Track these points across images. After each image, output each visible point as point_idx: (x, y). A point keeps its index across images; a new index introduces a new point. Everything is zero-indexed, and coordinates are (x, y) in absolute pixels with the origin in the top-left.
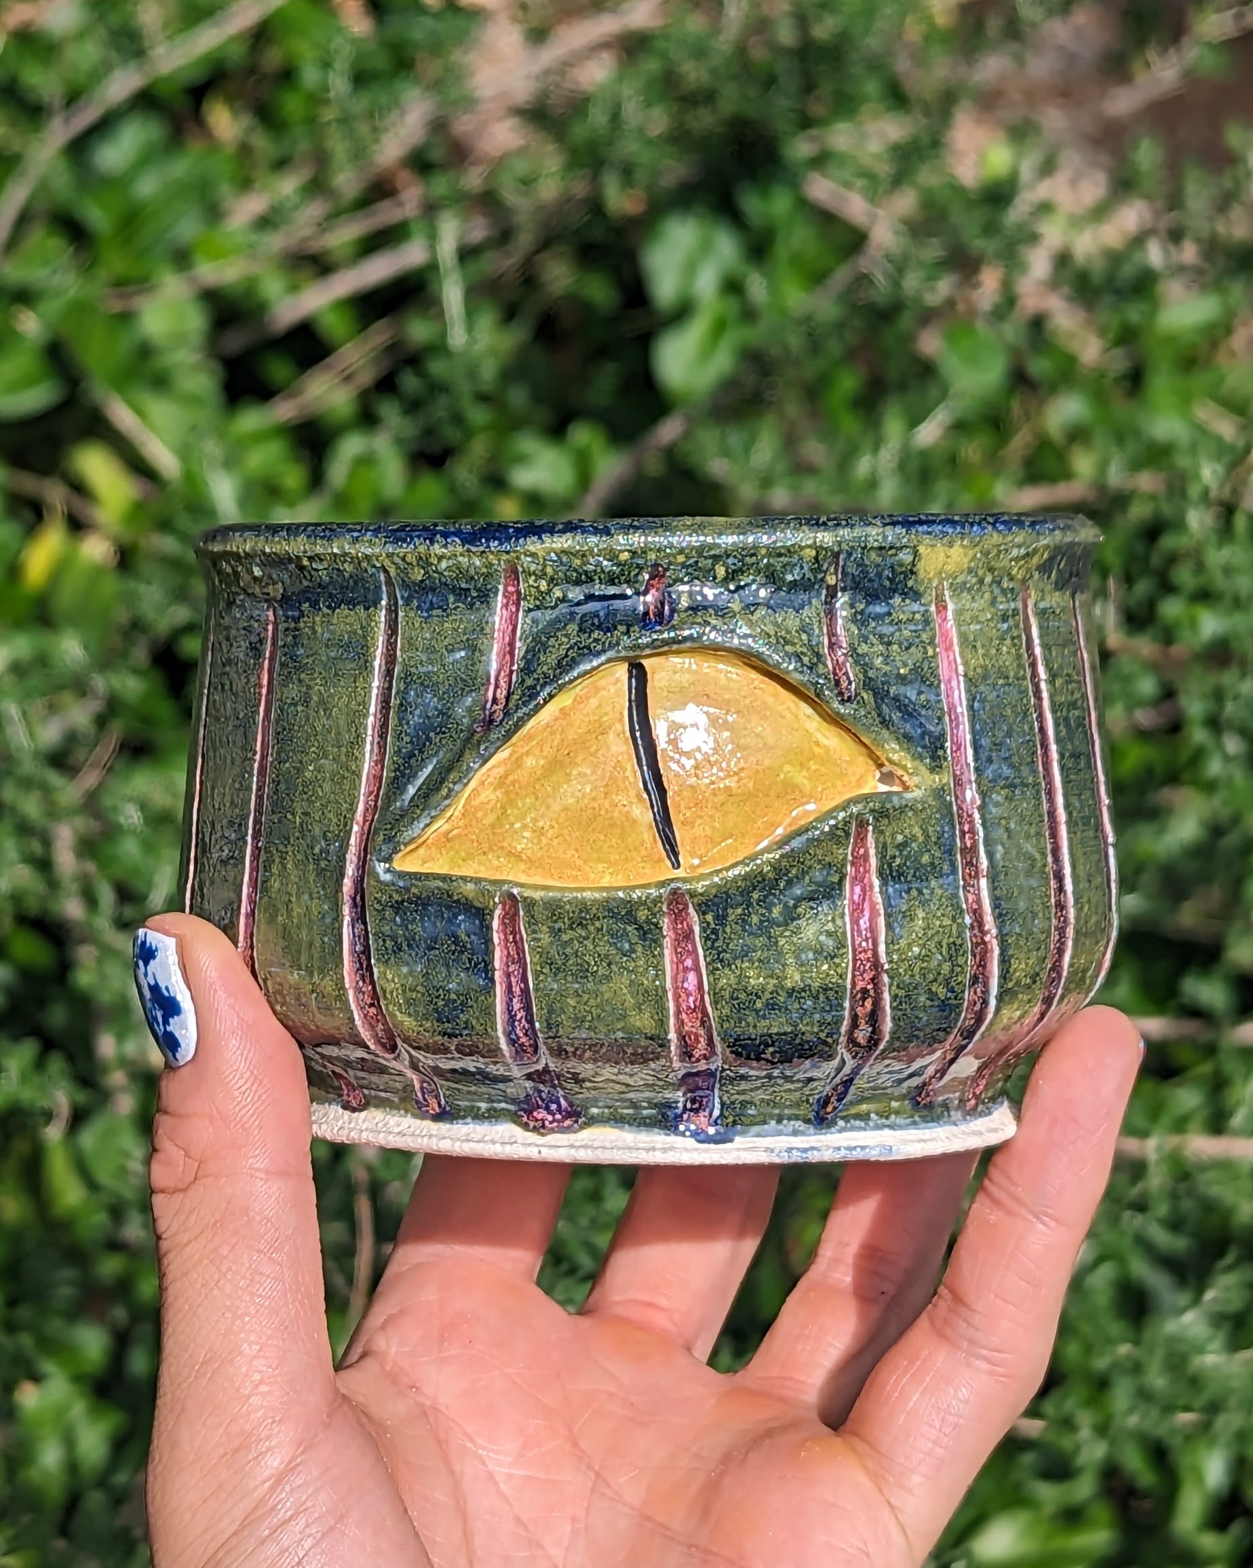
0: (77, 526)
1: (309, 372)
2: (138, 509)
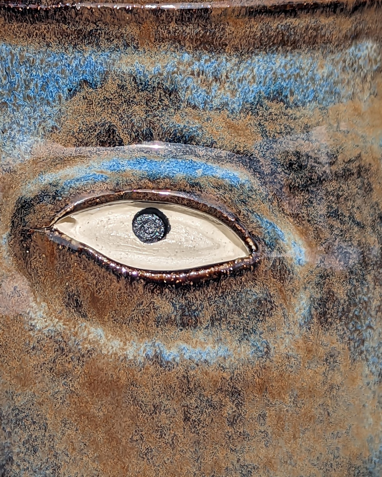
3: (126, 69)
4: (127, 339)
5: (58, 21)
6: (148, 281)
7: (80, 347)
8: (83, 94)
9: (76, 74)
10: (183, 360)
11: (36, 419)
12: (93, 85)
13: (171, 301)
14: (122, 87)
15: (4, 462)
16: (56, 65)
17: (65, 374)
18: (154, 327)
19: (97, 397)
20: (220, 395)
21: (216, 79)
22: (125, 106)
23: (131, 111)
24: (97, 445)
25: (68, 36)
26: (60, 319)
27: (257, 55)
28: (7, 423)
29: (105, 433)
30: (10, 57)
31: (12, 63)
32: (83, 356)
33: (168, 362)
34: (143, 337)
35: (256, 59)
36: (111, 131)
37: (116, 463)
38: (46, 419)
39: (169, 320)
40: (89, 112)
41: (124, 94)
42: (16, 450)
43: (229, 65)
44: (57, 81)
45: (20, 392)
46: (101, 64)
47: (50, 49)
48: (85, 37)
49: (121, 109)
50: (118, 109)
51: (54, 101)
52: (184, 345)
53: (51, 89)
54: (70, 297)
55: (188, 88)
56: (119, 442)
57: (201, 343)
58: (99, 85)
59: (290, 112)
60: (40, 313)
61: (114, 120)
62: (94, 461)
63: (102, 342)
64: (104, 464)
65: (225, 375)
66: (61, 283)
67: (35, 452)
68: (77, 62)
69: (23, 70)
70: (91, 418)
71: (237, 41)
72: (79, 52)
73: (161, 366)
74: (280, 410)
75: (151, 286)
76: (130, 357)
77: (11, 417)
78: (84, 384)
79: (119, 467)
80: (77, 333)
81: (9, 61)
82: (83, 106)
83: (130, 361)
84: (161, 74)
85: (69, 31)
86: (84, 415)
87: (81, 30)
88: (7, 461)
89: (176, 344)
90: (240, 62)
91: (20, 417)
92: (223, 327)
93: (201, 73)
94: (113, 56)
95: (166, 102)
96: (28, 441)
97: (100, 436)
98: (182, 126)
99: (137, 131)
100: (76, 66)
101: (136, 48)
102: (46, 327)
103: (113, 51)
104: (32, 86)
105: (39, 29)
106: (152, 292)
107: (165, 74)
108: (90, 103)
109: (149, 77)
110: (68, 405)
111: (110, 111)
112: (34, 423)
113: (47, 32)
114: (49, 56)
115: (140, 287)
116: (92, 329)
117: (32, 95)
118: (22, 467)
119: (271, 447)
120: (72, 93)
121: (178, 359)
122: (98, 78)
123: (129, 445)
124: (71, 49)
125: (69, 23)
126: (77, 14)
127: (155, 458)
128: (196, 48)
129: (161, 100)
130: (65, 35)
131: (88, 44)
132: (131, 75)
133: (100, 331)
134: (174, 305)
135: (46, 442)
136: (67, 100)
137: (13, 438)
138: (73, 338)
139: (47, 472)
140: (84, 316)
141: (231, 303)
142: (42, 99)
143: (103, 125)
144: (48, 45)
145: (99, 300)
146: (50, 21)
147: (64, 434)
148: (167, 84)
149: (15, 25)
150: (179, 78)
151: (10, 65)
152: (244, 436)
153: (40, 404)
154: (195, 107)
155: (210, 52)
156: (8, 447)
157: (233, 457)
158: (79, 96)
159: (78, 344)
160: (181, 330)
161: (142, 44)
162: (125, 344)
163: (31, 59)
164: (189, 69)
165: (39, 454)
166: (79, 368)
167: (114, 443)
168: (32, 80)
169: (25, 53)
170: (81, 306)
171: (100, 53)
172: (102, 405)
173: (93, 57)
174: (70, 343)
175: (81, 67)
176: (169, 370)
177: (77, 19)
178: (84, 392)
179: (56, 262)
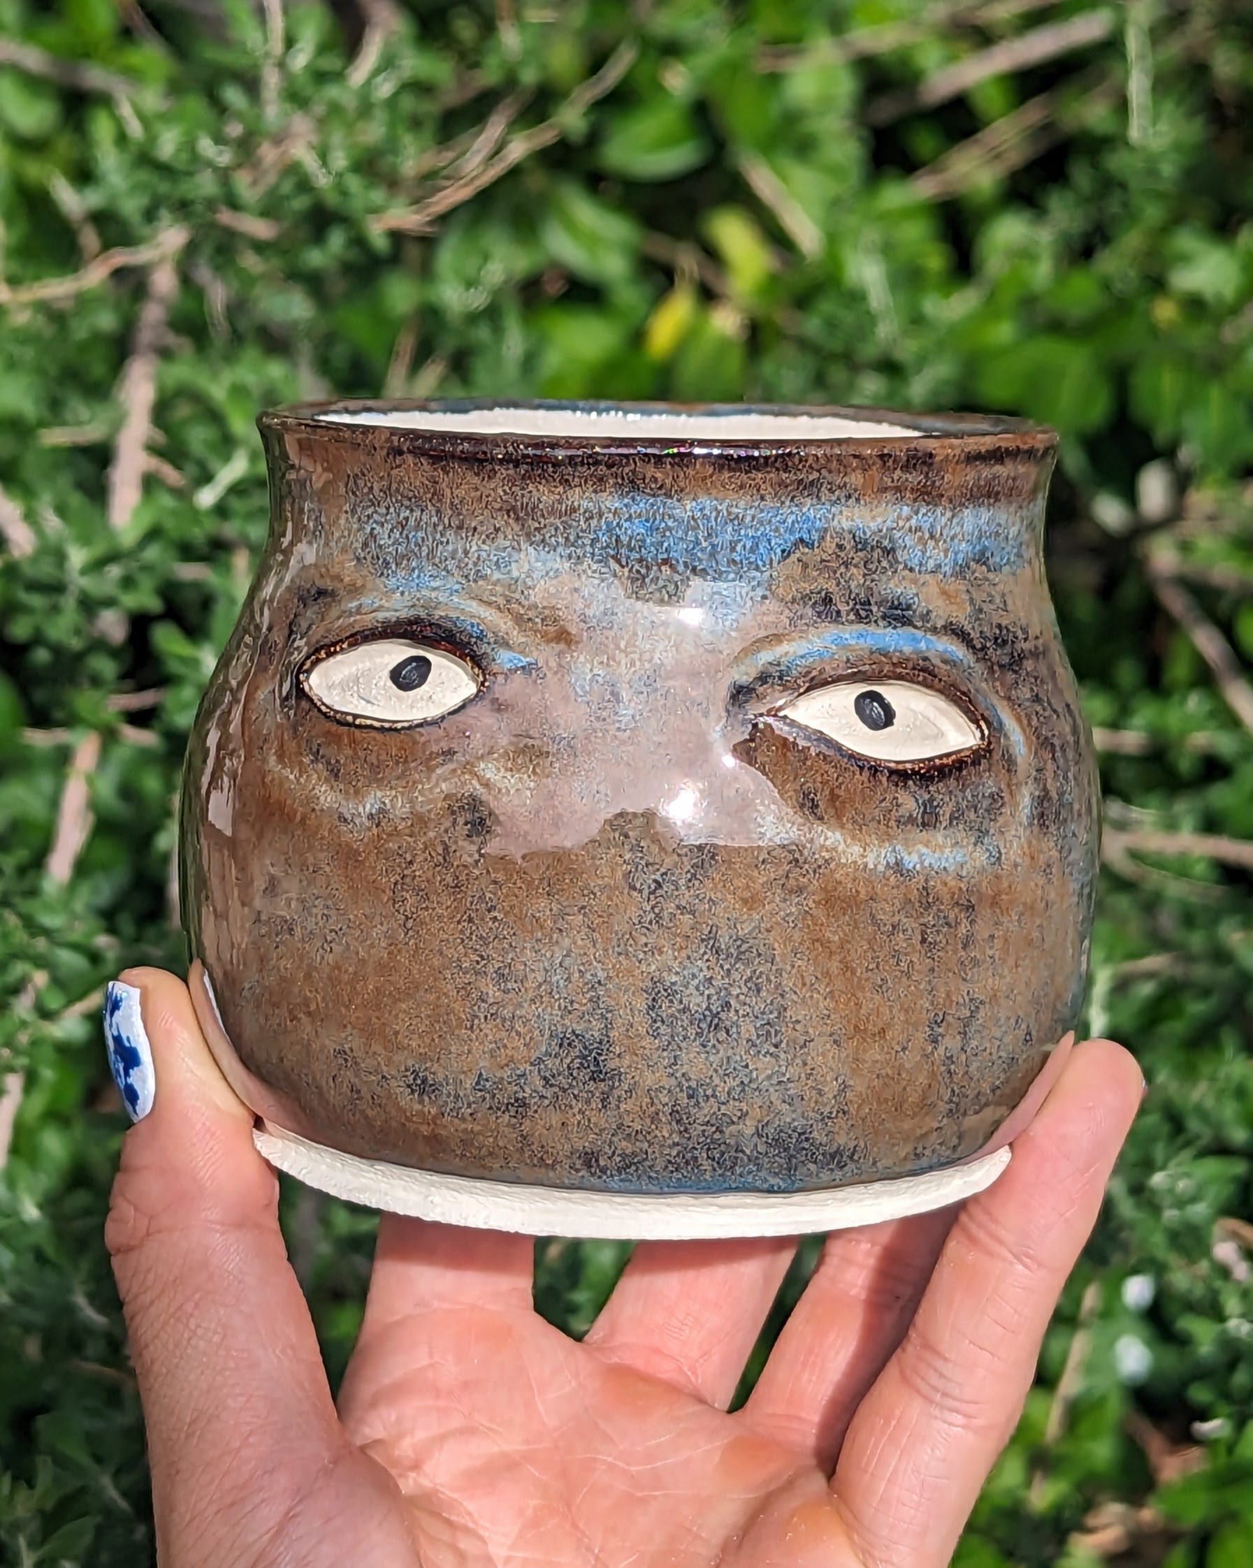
0: (708, 295)
1: (956, 148)
2: (773, 282)
3: (846, 525)
4: (866, 844)
5: (778, 469)
6: (892, 772)
7: (817, 856)
8: (798, 555)
9: (791, 532)
10: (923, 868)
11: (762, 949)
12: (810, 545)
13: (913, 795)
14: (840, 547)
15: (719, 1009)
16: (770, 521)
17: (800, 890)
18: (895, 828)
19: (833, 916)
20: (956, 910)
21: (932, 537)
22: (843, 569)
23: (848, 575)
24: (830, 977)
25: (786, 487)
26: (793, 824)
27: (967, 508)
28: (726, 959)
29: (840, 962)
30: (714, 514)
31: (716, 520)
32: (820, 867)
33: (908, 871)
34: (883, 841)
35: (966, 512)
36: (827, 600)
37: (849, 999)
38: (774, 949)
39: (911, 820)
40: (805, 576)
41: (842, 554)
42: (735, 991)
43: (944, 520)
44: (769, 541)
45: (745, 917)
46: (820, 519)
47: (764, 503)
48: (805, 488)
49: (839, 572)
50: (835, 572)
51: (764, 566)
52: (924, 850)
53: (762, 551)
54: (806, 795)
55: (905, 546)
56: (853, 972)
57: (940, 846)
58: (816, 544)
59: (991, 576)
60: (770, 818)
61: (831, 586)
62: (825, 998)
63: (840, 849)
64: (836, 1001)
65: (962, 886)
66: (795, 779)
67: (759, 991)
68: (793, 517)
69: (730, 529)
70: (825, 943)
71: (952, 492)
72: (797, 505)
73: (902, 875)
74: (1008, 931)
75: (894, 778)
76: (871, 866)
77: (732, 950)
78: (819, 903)
79: (852, 1004)
80: (812, 839)
81: (713, 519)
82: (798, 568)
83: (870, 870)
84: (880, 531)
85: (788, 481)
86: (817, 940)
87: (802, 480)
88: (722, 1007)
89: (916, 848)
90: (953, 517)
91: (743, 949)
92: (961, 827)
93: (918, 529)
94: (833, 509)
95: (885, 564)
96: (751, 978)
97: (834, 966)
98: (899, 591)
99: (855, 599)
100: (793, 522)
101: (858, 500)
102: (778, 834)
103: (833, 503)
104: (738, 548)
105: (754, 479)
106: (897, 785)
107: (884, 530)
108: (805, 566)
109: (869, 534)
110: (801, 929)
111: (827, 576)
112: (759, 955)
113: (764, 483)
114: (762, 511)
115: (884, 780)
116: (829, 834)
117: (738, 559)
118: (741, 1012)
119: (997, 977)
120: (786, 554)
121: (918, 867)
122: (815, 536)
123: (865, 976)
124: (788, 503)
125: (790, 472)
126: (801, 461)
127: (890, 991)
128: (915, 500)
129: (879, 562)
130: (782, 484)
131: (809, 495)
132: (850, 532)
133: (838, 835)
134: (917, 800)
135: (772, 977)
136: (779, 563)
137: (733, 977)
138: (808, 845)
139: (771, 1016)
140: (821, 819)
141: (970, 798)
142: (750, 563)
143: (819, 593)
144: (762, 498)
145: (838, 797)
146: (769, 469)
147: (793, 966)
148: (886, 543)
149: (727, 474)
150: (899, 535)
151: (714, 523)
152: (975, 962)
153: (768, 931)
154: (911, 570)
155: (928, 504)
156: (726, 989)
157: (964, 988)
158: (794, 557)
159: (814, 853)
160: (921, 831)
161: (864, 495)
162: (865, 850)
163: (740, 516)
164: (907, 525)
165: (763, 994)
166: (815, 882)
167: (848, 974)
168: (740, 541)
169: (735, 510)
170: (817, 806)
171: (819, 506)
172: (838, 926)
173: (812, 511)
174: (806, 852)
175: (798, 522)
176: (910, 880)
177: (800, 467)
178: (820, 913)
179: (789, 754)
